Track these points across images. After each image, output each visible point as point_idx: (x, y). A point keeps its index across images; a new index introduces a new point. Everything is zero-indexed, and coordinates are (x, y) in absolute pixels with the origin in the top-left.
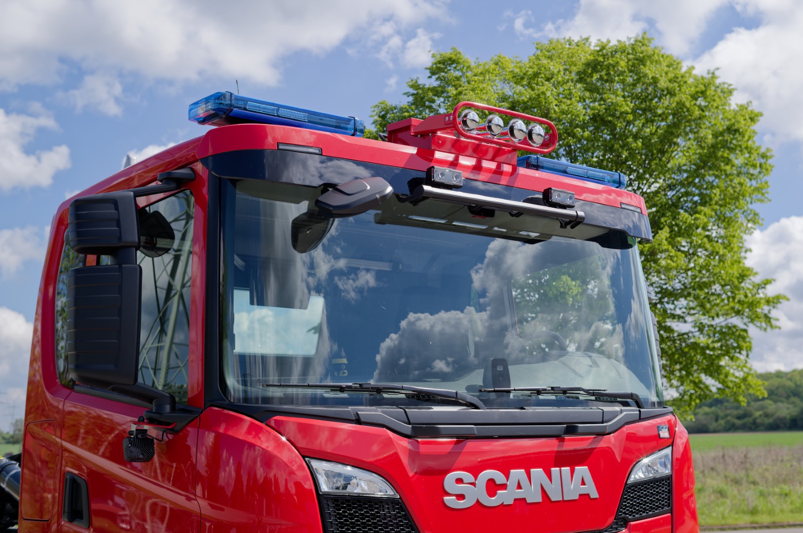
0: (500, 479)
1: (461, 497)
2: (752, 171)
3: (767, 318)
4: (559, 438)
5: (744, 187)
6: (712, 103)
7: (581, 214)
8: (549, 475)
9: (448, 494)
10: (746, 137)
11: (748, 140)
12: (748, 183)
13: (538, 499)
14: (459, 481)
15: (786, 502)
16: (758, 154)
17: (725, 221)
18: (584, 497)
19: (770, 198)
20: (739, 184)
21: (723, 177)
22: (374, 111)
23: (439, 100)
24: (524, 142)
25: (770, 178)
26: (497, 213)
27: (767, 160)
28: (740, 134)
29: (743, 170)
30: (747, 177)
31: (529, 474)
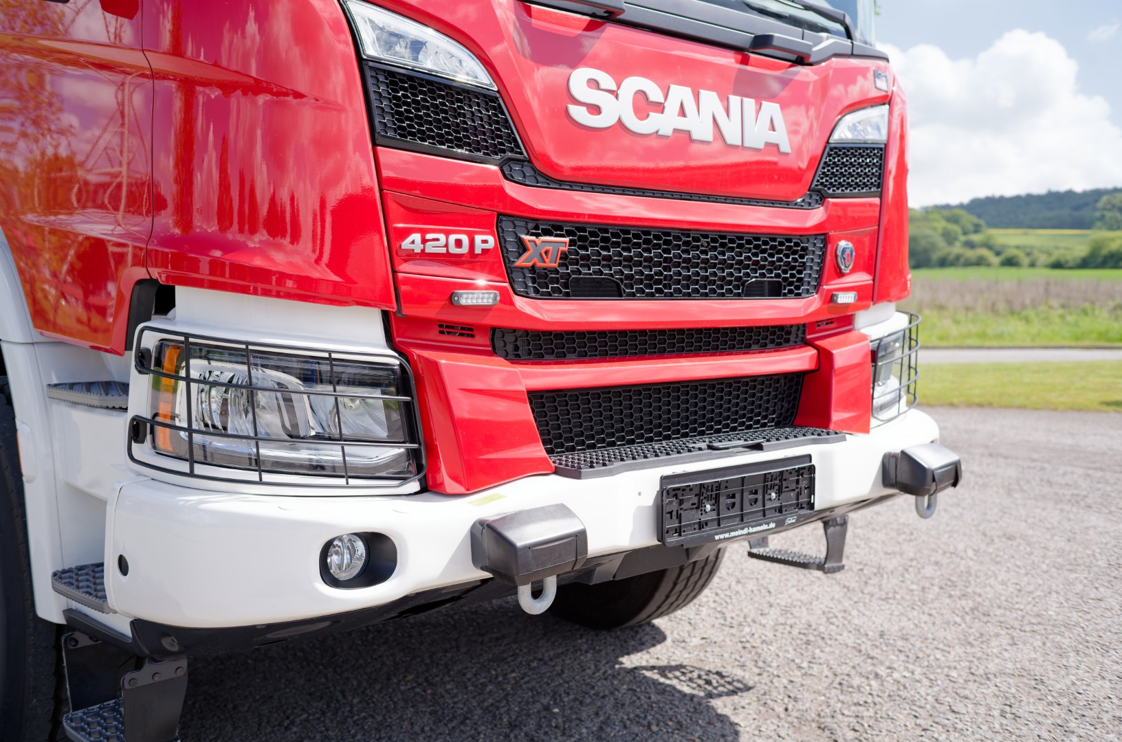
0: (655, 94)
1: (595, 109)
4: (740, 53)
8: (726, 105)
9: (576, 102)
13: (709, 136)
14: (594, 84)
18: (772, 147)
31: (697, 97)
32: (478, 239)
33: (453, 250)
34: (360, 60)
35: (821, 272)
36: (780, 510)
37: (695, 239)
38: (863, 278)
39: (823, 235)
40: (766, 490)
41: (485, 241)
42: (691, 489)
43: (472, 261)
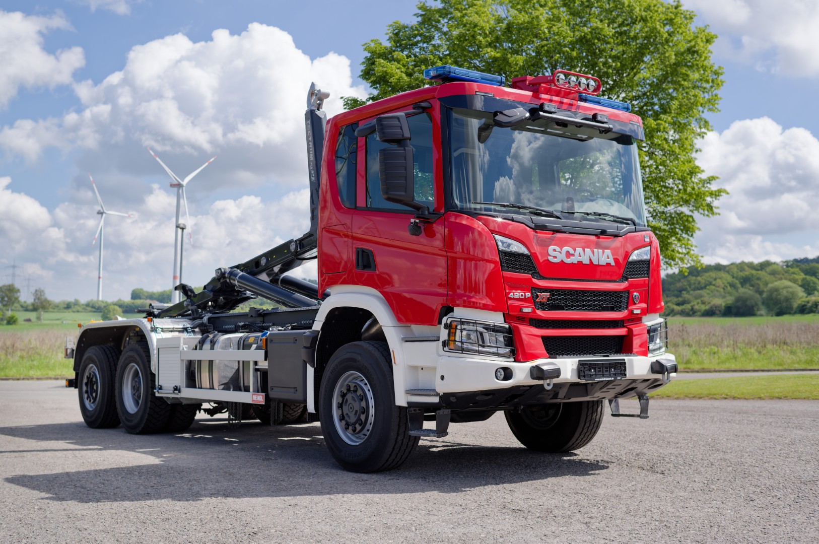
0: (572, 251)
1: (555, 257)
2: (705, 85)
3: (710, 207)
4: (597, 236)
5: (698, 98)
6: (678, 30)
7: (611, 126)
8: (593, 252)
9: (550, 256)
10: (703, 59)
11: (704, 61)
12: (701, 95)
13: (588, 262)
14: (555, 250)
15: (714, 358)
16: (711, 71)
17: (680, 127)
18: (608, 264)
19: (719, 109)
20: (693, 96)
21: (681, 90)
22: (389, 30)
23: (444, 21)
24: (585, 90)
25: (720, 92)
26: (568, 125)
27: (718, 77)
28: (698, 55)
29: (699, 84)
30: (700, 90)
31: (584, 251)
32: (527, 294)
33: (521, 297)
34: (499, 250)
35: (627, 303)
36: (615, 374)
37: (586, 293)
38: (644, 305)
39: (627, 291)
40: (610, 368)
41: (528, 295)
42: (587, 364)
43: (525, 300)
